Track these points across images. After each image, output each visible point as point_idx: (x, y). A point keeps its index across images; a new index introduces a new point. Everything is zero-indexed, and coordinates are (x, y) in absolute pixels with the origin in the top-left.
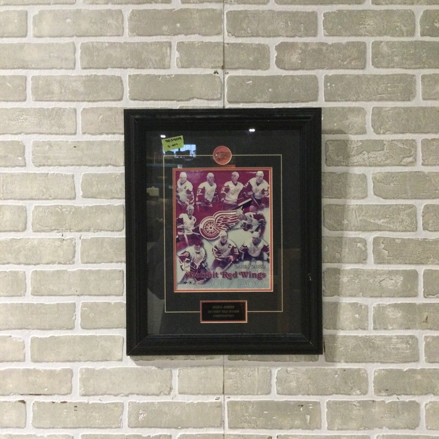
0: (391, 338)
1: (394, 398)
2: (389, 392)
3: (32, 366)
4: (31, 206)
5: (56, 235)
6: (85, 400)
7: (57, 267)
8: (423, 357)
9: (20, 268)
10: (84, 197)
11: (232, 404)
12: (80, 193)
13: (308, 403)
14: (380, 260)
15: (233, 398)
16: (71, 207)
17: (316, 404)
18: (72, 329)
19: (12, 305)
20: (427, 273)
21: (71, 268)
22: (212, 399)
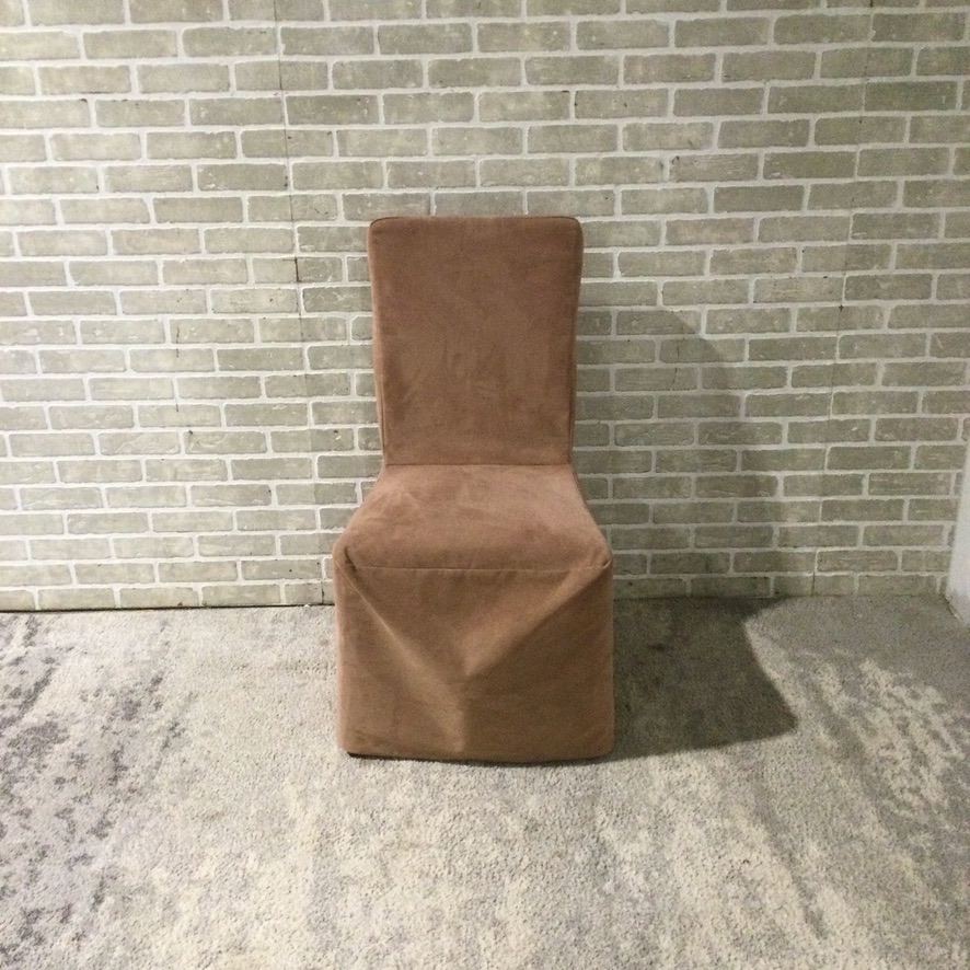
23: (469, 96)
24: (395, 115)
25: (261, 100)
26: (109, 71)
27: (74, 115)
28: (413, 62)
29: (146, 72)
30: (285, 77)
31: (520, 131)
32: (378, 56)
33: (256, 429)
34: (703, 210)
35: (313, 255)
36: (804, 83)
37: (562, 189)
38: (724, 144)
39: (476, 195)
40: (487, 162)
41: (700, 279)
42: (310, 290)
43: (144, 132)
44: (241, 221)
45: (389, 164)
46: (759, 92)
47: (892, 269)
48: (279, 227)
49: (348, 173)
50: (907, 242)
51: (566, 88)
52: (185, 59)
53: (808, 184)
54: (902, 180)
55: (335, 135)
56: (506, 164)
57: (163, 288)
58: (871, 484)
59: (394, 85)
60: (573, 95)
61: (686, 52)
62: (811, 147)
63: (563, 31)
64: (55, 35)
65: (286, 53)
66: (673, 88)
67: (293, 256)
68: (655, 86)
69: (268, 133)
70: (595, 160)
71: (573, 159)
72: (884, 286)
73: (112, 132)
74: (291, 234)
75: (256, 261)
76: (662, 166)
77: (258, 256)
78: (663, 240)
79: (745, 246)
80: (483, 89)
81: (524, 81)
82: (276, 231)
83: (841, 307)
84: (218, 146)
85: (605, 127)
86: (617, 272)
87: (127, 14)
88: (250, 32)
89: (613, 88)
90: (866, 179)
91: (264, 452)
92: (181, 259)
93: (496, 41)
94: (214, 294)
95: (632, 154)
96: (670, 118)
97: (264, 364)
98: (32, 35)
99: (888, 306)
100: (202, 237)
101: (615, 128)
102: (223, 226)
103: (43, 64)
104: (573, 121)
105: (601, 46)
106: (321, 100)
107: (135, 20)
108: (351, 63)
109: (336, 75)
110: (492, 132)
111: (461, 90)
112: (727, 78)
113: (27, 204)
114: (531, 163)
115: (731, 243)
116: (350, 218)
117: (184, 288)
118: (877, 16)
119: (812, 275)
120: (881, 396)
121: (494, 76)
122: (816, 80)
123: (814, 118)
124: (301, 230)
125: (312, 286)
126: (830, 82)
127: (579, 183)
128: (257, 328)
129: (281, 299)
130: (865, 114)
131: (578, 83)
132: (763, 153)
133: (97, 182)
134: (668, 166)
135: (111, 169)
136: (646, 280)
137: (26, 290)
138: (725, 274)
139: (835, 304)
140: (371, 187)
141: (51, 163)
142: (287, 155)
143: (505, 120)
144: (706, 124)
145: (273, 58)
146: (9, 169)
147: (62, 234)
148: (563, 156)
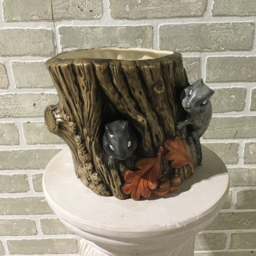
33: (27, 217)
48: (38, 28)
77: (17, 60)
82: (36, 32)
91: (35, 234)
97: (31, 164)
116: (117, 17)
128: (22, 131)
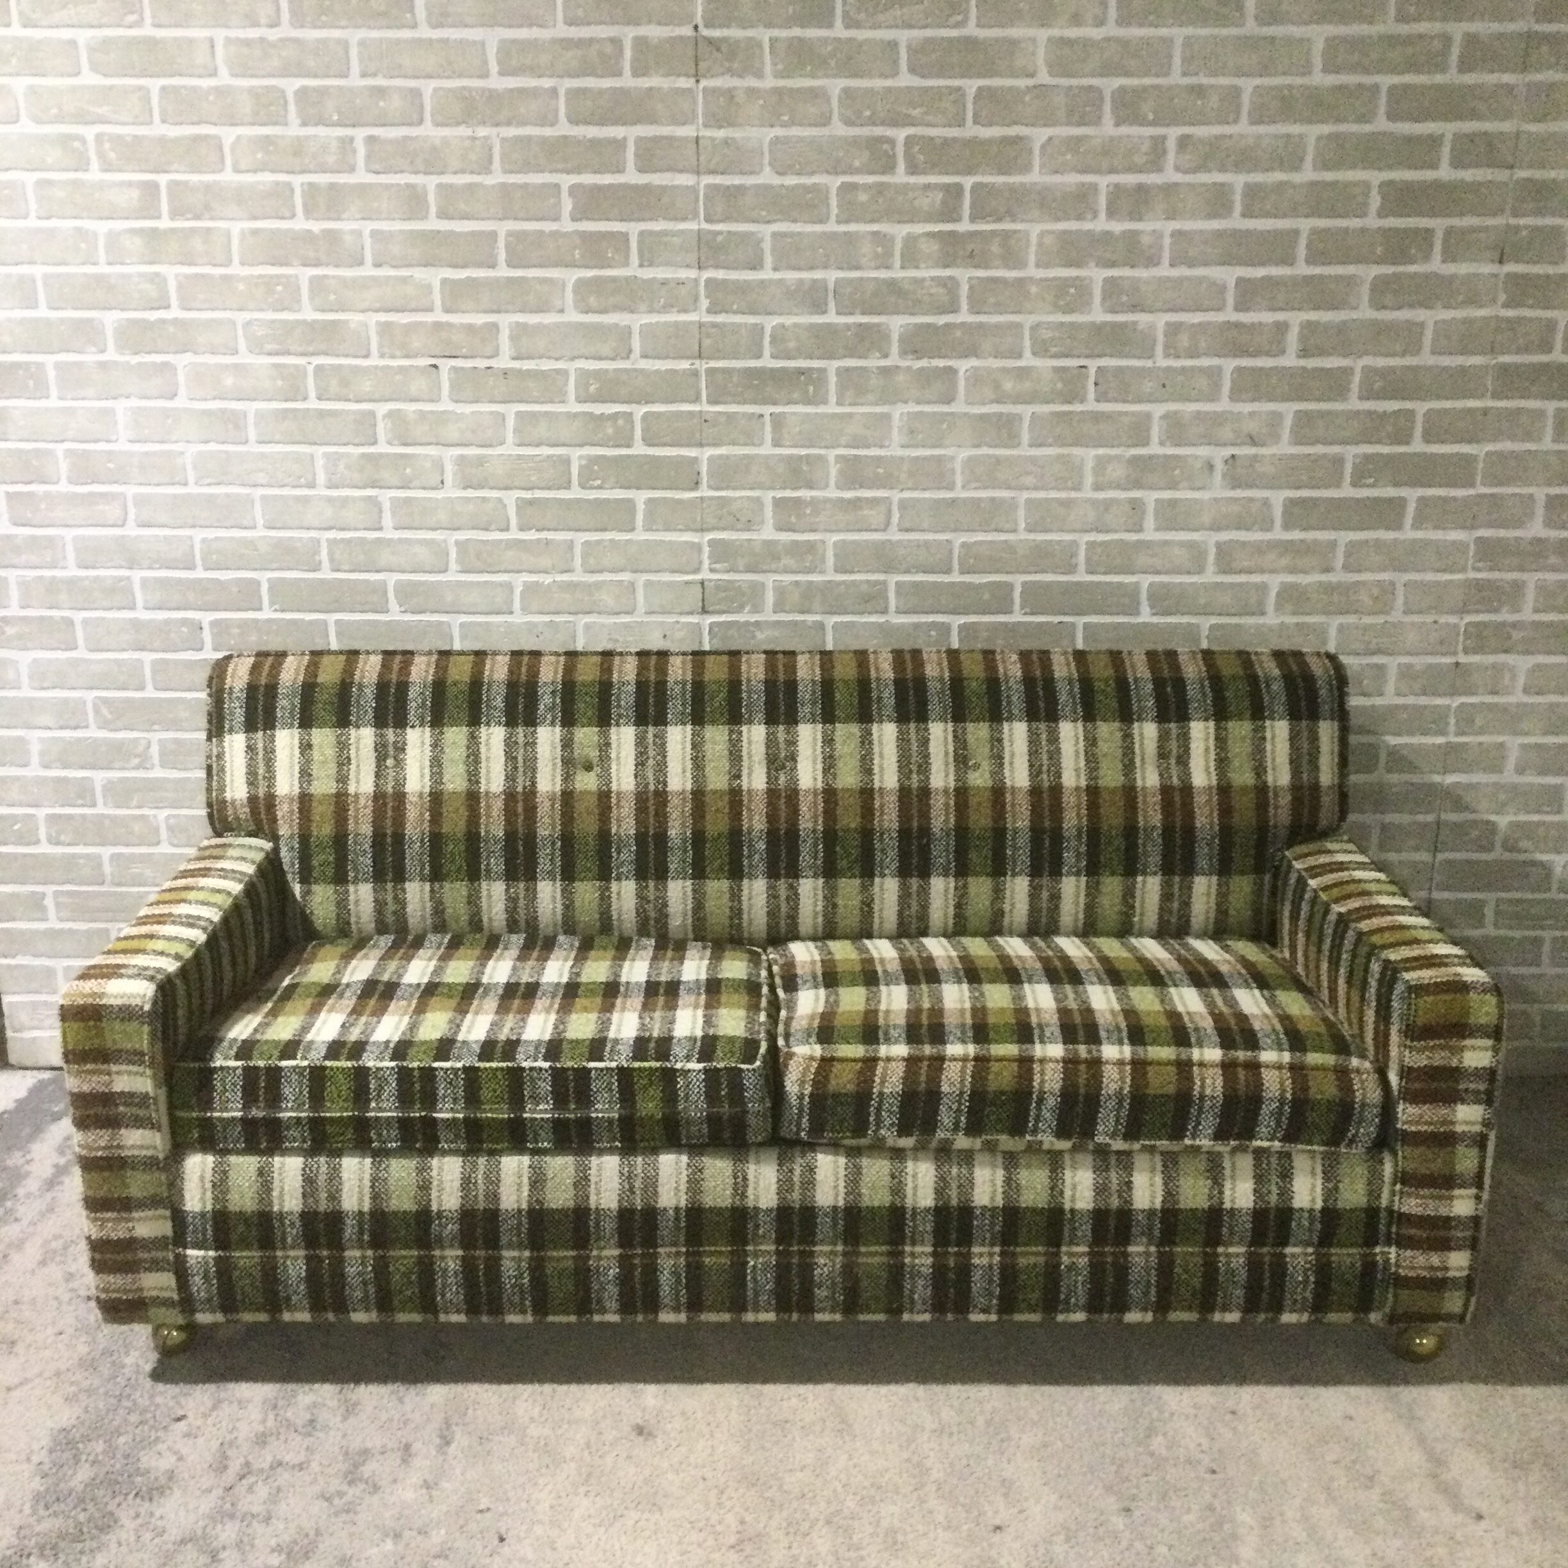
0: (923, 280)
1: (924, 363)
2: (917, 354)
3: (446, 318)
4: (428, 87)
5: (463, 131)
6: (517, 365)
7: (467, 179)
8: (964, 306)
9: (417, 179)
10: (502, 73)
11: (711, 372)
12: (494, 68)
13: (810, 369)
14: (913, 169)
15: (713, 364)
16: (483, 90)
17: (823, 371)
18: (493, 266)
19: (412, 232)
20: (976, 187)
21: (489, 180)
22: (685, 365)
23: (951, 372)
24: (849, 394)
25: (673, 372)
26: (470, 328)
27: (419, 385)
28: (878, 325)
29: (520, 332)
30: (707, 342)
31: (1020, 418)
32: (831, 317)
34: (1268, 526)
35: (725, 577)
36: (1409, 361)
37: (1073, 494)
38: (1298, 440)
39: (954, 500)
40: (970, 459)
41: (1261, 620)
42: (719, 624)
43: (511, 410)
44: (633, 529)
45: (838, 457)
46: (1347, 372)
47: (1527, 614)
48: (683, 539)
49: (781, 469)
50: (1551, 577)
51: (1083, 362)
52: (574, 317)
53: (1412, 495)
54: (1540, 493)
55: (767, 418)
56: (998, 461)
57: (518, 618)
58: (1498, 913)
59: (852, 353)
60: (1092, 372)
61: (1246, 318)
62: (1418, 446)
63: (1082, 288)
64: (404, 280)
65: (709, 311)
66: (1229, 365)
67: (698, 577)
68: (1205, 362)
69: (678, 415)
70: (1117, 458)
71: (1089, 455)
72: (1516, 635)
73: (468, 409)
74: (698, 548)
75: (648, 584)
76: (1211, 467)
77: (653, 577)
78: (1211, 567)
79: (1324, 578)
80: (973, 362)
81: (1027, 353)
82: (679, 544)
83: (1457, 664)
84: (610, 431)
85: (1133, 414)
86: (1145, 609)
87: (502, 256)
88: (664, 283)
89: (1149, 363)
90: (1494, 490)
92: (547, 579)
93: (992, 300)
94: (588, 627)
95: (1170, 451)
96: (1224, 405)
98: (374, 279)
99: (1522, 663)
100: (578, 550)
101: (1148, 416)
102: (608, 536)
103: (383, 317)
104: (1091, 405)
105: (1134, 308)
106: (750, 373)
107: (510, 265)
108: (795, 325)
109: (774, 340)
110: (983, 417)
111: (941, 363)
112: (1304, 353)
113: (345, 500)
114: (1033, 460)
115: (1305, 572)
116: (779, 529)
117: (547, 618)
118: (1508, 275)
119: (1416, 618)
120: (1514, 789)
121: (987, 345)
122: (1426, 359)
123: (1421, 408)
124: (712, 543)
125: (723, 618)
126: (1446, 361)
127: (1097, 487)
129: (679, 635)
130: (1490, 403)
131: (1100, 356)
132: (1351, 453)
133: (442, 472)
134: (1219, 467)
135: (462, 457)
136: (1185, 619)
137: (333, 618)
138: (1294, 613)
139: (1449, 660)
140: (812, 488)
141: (382, 448)
142: (701, 445)
143: (998, 401)
144: (1274, 413)
145: (692, 317)
146: (325, 455)
147: (389, 542)
148: (1077, 451)
